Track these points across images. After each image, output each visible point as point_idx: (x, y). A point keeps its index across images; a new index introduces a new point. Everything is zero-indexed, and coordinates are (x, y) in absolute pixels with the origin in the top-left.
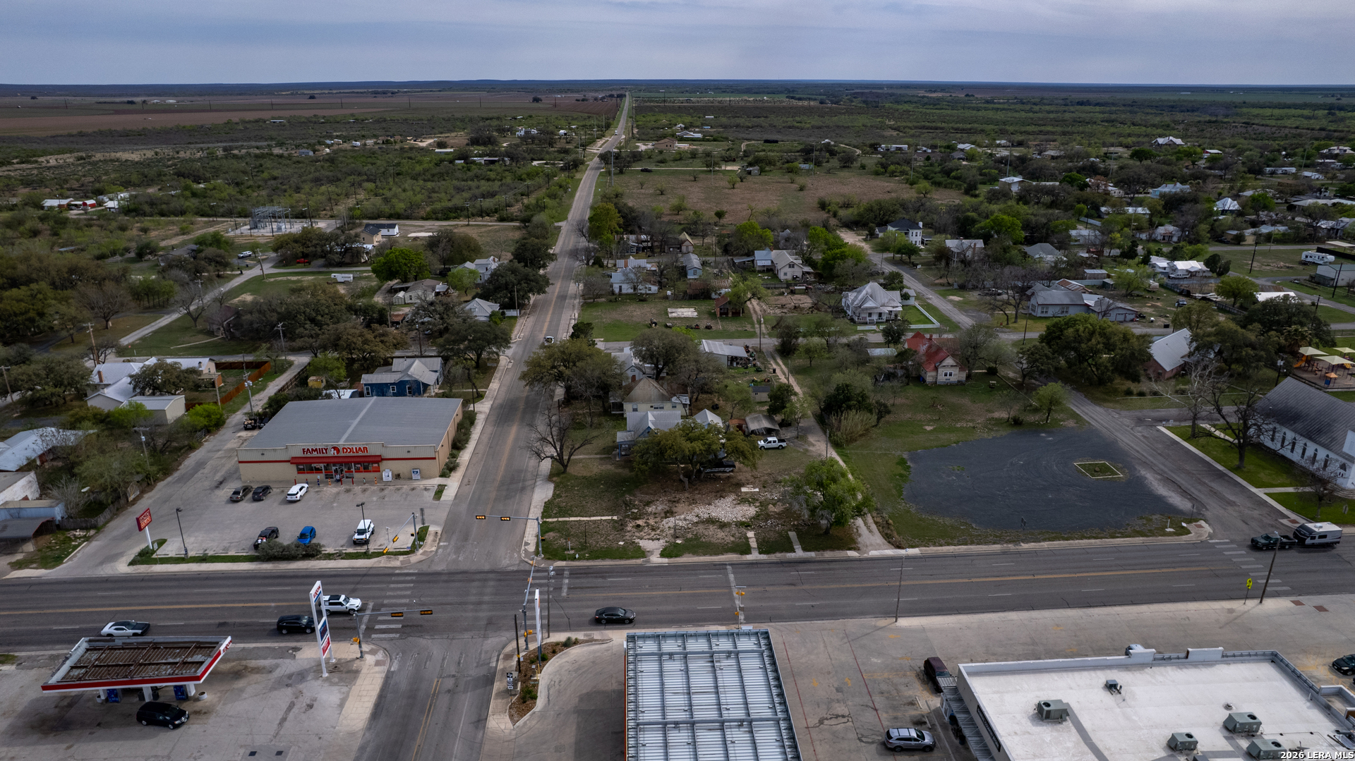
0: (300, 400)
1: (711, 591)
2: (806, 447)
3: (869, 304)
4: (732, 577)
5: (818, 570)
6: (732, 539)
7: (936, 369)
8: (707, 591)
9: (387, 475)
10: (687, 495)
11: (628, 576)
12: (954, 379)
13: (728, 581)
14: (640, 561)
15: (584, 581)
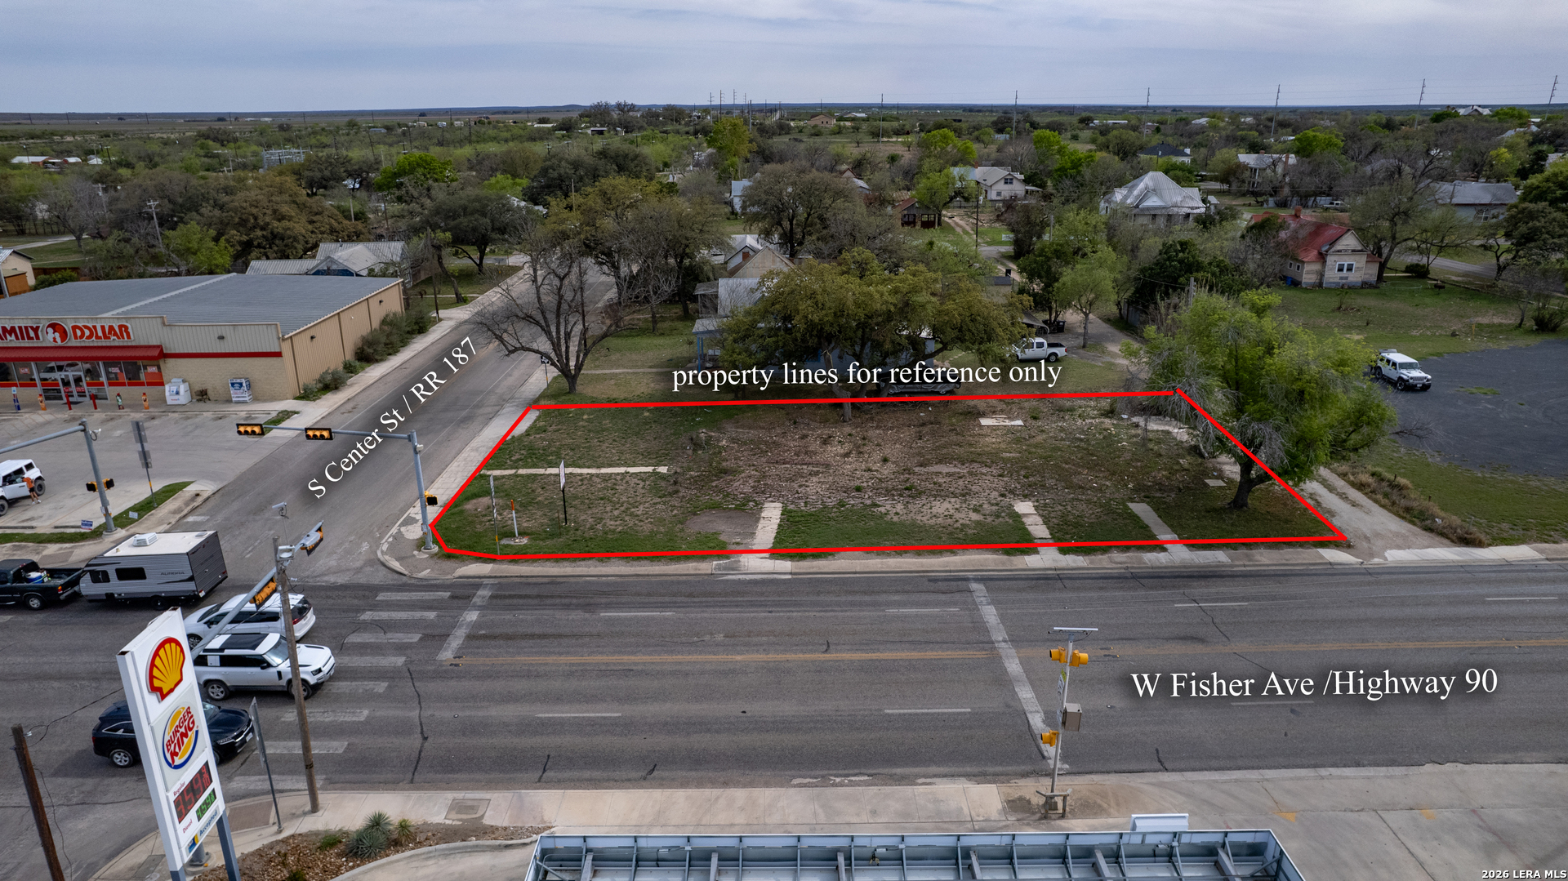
0: (98, 279)
1: (930, 654)
2: (1108, 359)
3: (1153, 202)
4: (990, 614)
5: (1255, 598)
6: (975, 517)
7: (1322, 257)
8: (915, 655)
9: (176, 391)
10: (847, 429)
11: (663, 606)
12: (1355, 277)
13: (980, 627)
14: (707, 567)
15: (526, 618)
